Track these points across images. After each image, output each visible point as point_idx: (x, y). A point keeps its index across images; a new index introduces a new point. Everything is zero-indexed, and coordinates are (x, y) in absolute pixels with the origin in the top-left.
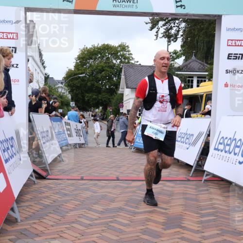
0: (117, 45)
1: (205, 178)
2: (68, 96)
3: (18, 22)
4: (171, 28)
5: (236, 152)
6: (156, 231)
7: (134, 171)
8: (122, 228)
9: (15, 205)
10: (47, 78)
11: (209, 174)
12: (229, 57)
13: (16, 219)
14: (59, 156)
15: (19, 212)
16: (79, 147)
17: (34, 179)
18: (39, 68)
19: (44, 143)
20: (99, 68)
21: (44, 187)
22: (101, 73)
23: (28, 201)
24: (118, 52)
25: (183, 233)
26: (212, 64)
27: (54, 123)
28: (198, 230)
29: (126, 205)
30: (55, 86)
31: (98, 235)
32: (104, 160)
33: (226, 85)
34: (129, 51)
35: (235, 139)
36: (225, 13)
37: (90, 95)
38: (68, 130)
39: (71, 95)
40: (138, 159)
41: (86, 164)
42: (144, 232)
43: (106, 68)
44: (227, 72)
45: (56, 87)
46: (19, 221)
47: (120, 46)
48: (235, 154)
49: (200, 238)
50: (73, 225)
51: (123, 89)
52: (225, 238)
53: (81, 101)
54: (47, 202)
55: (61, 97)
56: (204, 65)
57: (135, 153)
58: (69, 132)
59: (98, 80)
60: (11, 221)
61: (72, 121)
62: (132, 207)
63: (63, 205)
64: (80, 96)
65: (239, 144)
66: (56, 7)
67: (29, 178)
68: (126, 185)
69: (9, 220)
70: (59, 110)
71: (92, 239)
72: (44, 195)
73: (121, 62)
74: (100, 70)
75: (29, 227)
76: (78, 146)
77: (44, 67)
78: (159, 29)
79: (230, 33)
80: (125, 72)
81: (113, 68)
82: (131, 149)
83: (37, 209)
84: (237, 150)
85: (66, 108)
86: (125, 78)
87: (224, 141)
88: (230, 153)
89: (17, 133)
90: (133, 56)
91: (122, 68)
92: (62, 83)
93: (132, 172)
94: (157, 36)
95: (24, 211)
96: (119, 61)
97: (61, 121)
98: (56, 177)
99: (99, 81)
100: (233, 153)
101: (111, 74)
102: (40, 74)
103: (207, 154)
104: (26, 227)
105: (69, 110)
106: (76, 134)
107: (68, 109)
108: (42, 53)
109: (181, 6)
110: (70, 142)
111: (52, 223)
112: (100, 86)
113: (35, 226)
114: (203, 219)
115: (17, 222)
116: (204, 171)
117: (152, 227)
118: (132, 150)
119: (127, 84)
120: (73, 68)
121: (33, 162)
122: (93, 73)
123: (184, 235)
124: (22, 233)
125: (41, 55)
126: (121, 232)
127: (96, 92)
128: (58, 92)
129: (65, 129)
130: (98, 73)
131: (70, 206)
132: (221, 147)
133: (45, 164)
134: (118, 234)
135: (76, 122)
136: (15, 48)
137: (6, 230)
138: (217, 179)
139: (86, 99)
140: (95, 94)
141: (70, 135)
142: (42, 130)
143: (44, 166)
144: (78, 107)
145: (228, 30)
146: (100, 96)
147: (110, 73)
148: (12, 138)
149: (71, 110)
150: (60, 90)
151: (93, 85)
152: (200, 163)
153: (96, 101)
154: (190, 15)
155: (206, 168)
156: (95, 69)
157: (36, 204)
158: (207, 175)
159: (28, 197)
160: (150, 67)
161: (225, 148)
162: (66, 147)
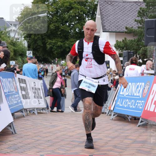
2: (23, 43)
7: (115, 146)
14: (10, 126)
16: (38, 113)
20: (65, 4)
22: (68, 12)
27: (4, 80)
30: (5, 29)
32: (73, 132)
37: (54, 41)
38: (23, 89)
39: (28, 42)
40: (120, 129)
41: (47, 137)
43: (76, 5)
45: (7, 30)
51: (99, 33)
53: (41, 49)
55: (13, 44)
57: (116, 122)
58: (24, 93)
59: (64, 21)
61: (28, 76)
64: (40, 43)
70: (11, 62)
74: (68, 8)
76: (36, 112)
80: (101, 10)
81: (85, 6)
82: (110, 115)
85: (20, 59)
86: (102, 19)
91: (97, 5)
92: (15, 25)
93: (111, 148)
97: (13, 77)
99: (66, 22)
101: (82, 13)
105: (24, 63)
106: (33, 95)
107: (23, 61)
112: (68, 29)
118: (112, 117)
119: (103, 27)
122: (57, 12)
127: (61, 38)
128: (9, 37)
129: (19, 87)
130: (64, 12)
135: (33, 78)
139: (48, 46)
140: (61, 40)
144: (37, 57)
146: (68, 42)
147: (81, 11)
149: (27, 62)
150: (12, 35)
151: (57, 28)
153: (62, 50)
156: (61, 7)
162: (19, 114)
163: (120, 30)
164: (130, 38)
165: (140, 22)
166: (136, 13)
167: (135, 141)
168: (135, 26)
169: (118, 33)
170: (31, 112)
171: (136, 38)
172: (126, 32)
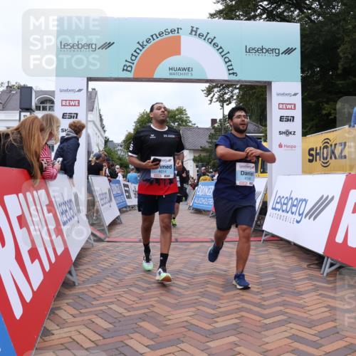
0: (175, 109)
1: (263, 238)
3: (80, 90)
4: (225, 93)
5: (293, 211)
6: (216, 294)
7: (193, 232)
8: (180, 290)
9: (73, 268)
10: (107, 141)
11: (268, 234)
12: (281, 119)
13: (74, 282)
14: (117, 218)
15: (77, 275)
17: (92, 242)
18: (99, 131)
19: (102, 205)
21: (102, 250)
23: (85, 263)
24: (175, 115)
25: (243, 295)
26: (266, 126)
27: (113, 185)
28: (258, 292)
29: (185, 267)
30: (114, 149)
31: (157, 299)
33: (280, 146)
34: (186, 114)
35: (292, 199)
36: (274, 80)
38: (126, 191)
40: (197, 220)
42: (203, 294)
44: (281, 133)
46: (77, 284)
47: (177, 110)
48: (292, 213)
49: (259, 299)
50: (131, 289)
52: (284, 298)
54: (105, 265)
55: (120, 159)
56: (258, 127)
58: (127, 194)
60: (68, 285)
62: (190, 269)
63: (120, 268)
65: (295, 203)
66: (116, 76)
67: (87, 241)
68: (185, 247)
69: (67, 283)
71: (150, 303)
72: (102, 258)
73: (179, 125)
75: (86, 290)
77: (105, 131)
78: (214, 95)
79: (280, 97)
83: (94, 272)
84: (294, 209)
87: (281, 200)
88: (288, 212)
89: (76, 196)
90: (190, 119)
92: (121, 146)
93: (191, 233)
94: (211, 101)
95: (82, 275)
96: (176, 124)
98: (114, 240)
100: (290, 212)
102: (101, 138)
103: (265, 214)
104: (83, 291)
108: (103, 117)
109: (233, 73)
110: (129, 204)
111: (110, 287)
113: (92, 289)
114: (262, 280)
115: (75, 285)
116: (263, 231)
117: (211, 289)
118: (191, 211)
120: (132, 131)
121: (92, 225)
123: (244, 297)
124: (79, 297)
125: (101, 120)
126: (180, 295)
128: (117, 154)
129: (124, 190)
131: (128, 269)
132: (278, 206)
133: (103, 226)
134: (177, 297)
136: (77, 114)
137: (64, 294)
138: (277, 239)
141: (129, 197)
142: (100, 192)
143: (102, 228)
145: (278, 94)
148: (71, 201)
150: (119, 152)
152: (259, 222)
154: (242, 81)
155: (265, 228)
157: (94, 267)
158: (266, 235)
159: (86, 260)
160: (207, 129)
161: (282, 207)
162: (124, 209)
163: (196, 148)
164: (203, 154)
165: (211, 143)
166: (208, 137)
167: (207, 228)
168: (207, 146)
169: (195, 151)
170: (133, 207)
171: (208, 154)
172: (201, 150)
